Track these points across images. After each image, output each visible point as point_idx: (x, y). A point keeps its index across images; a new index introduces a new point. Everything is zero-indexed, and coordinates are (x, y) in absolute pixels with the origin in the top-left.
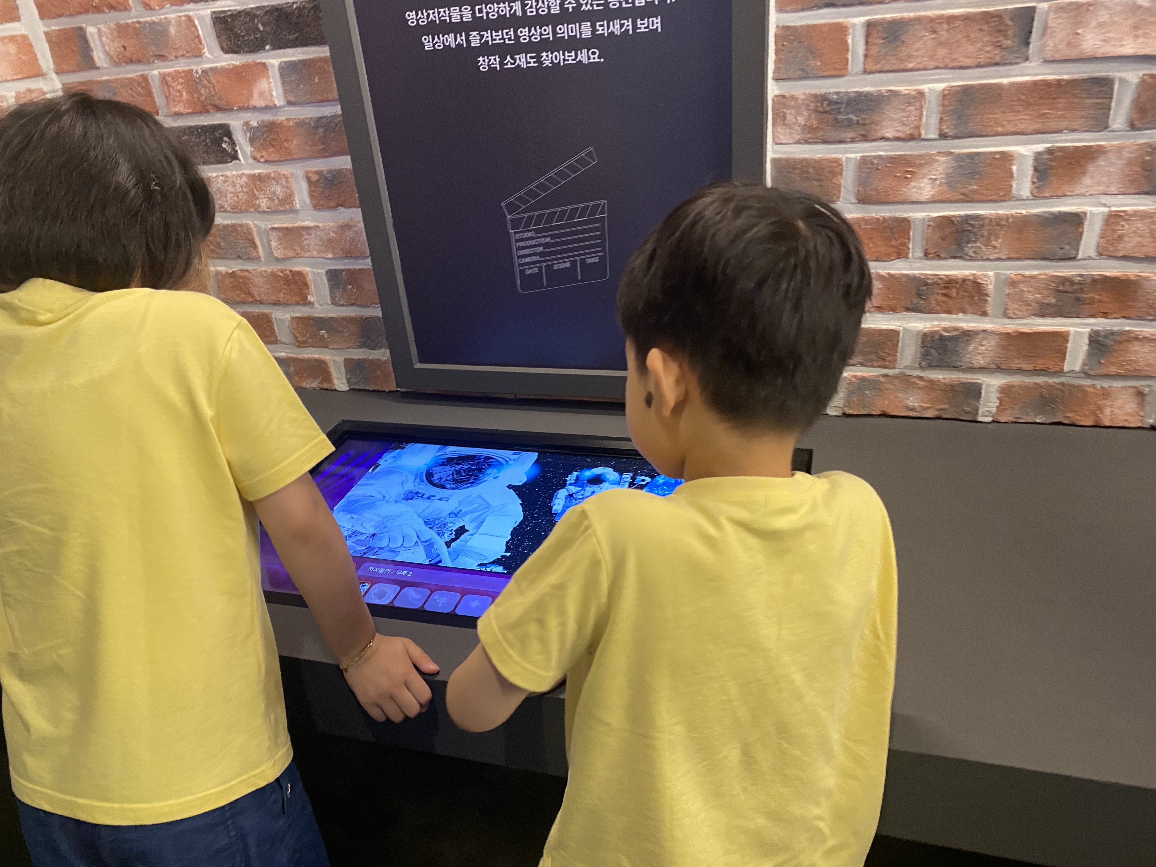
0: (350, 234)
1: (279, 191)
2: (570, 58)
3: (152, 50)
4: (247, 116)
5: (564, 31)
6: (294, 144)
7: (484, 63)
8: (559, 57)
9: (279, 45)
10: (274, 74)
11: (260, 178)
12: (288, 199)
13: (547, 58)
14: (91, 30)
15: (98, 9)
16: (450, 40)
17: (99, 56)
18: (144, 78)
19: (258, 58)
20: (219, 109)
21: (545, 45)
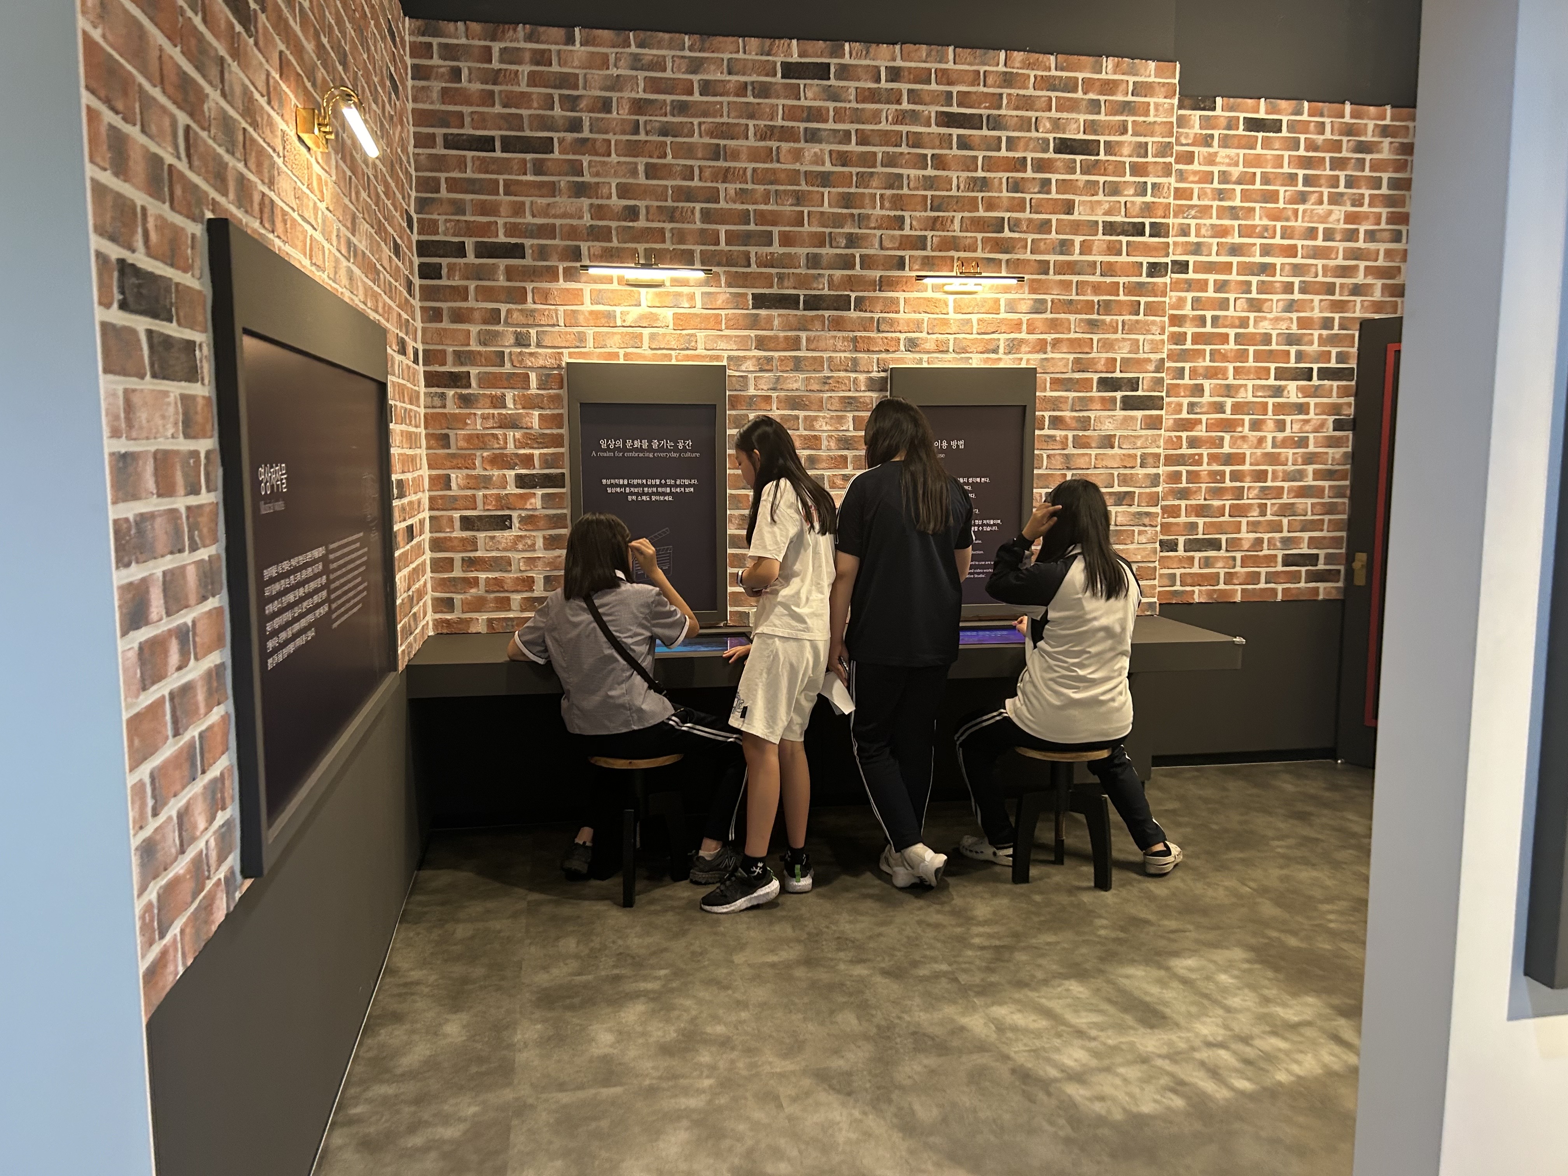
0: (559, 560)
1: (529, 542)
2: (662, 498)
3: (482, 485)
4: (520, 512)
5: (660, 490)
6: (541, 524)
7: (630, 498)
8: (658, 498)
9: (543, 487)
10: (539, 497)
11: (521, 536)
12: (534, 544)
13: (653, 498)
14: (453, 476)
15: (460, 468)
16: (618, 490)
17: (454, 485)
18: (474, 495)
19: (532, 491)
20: (509, 508)
21: (653, 494)
